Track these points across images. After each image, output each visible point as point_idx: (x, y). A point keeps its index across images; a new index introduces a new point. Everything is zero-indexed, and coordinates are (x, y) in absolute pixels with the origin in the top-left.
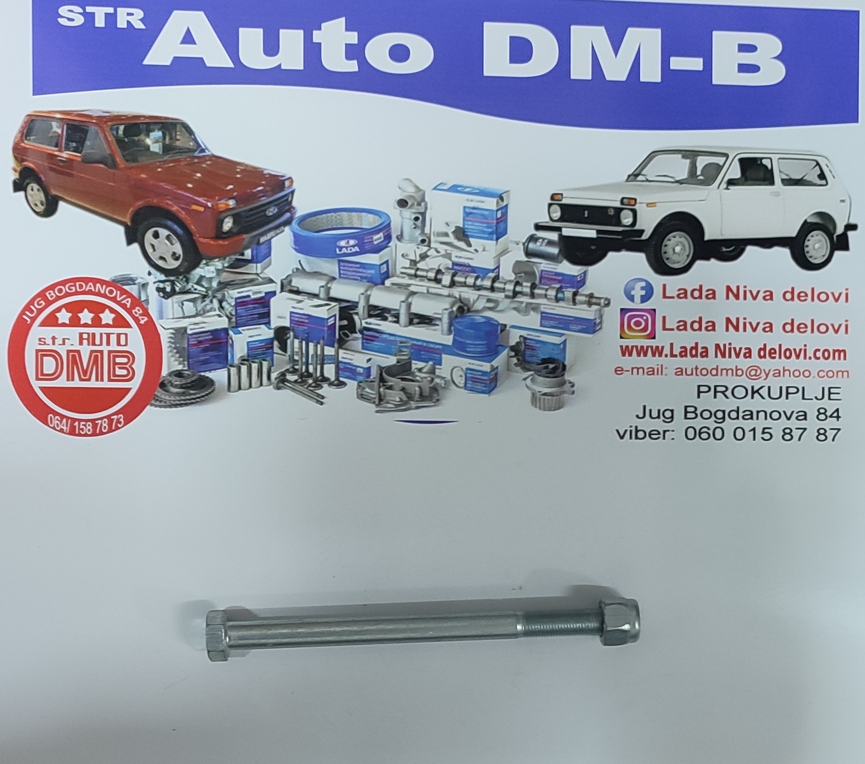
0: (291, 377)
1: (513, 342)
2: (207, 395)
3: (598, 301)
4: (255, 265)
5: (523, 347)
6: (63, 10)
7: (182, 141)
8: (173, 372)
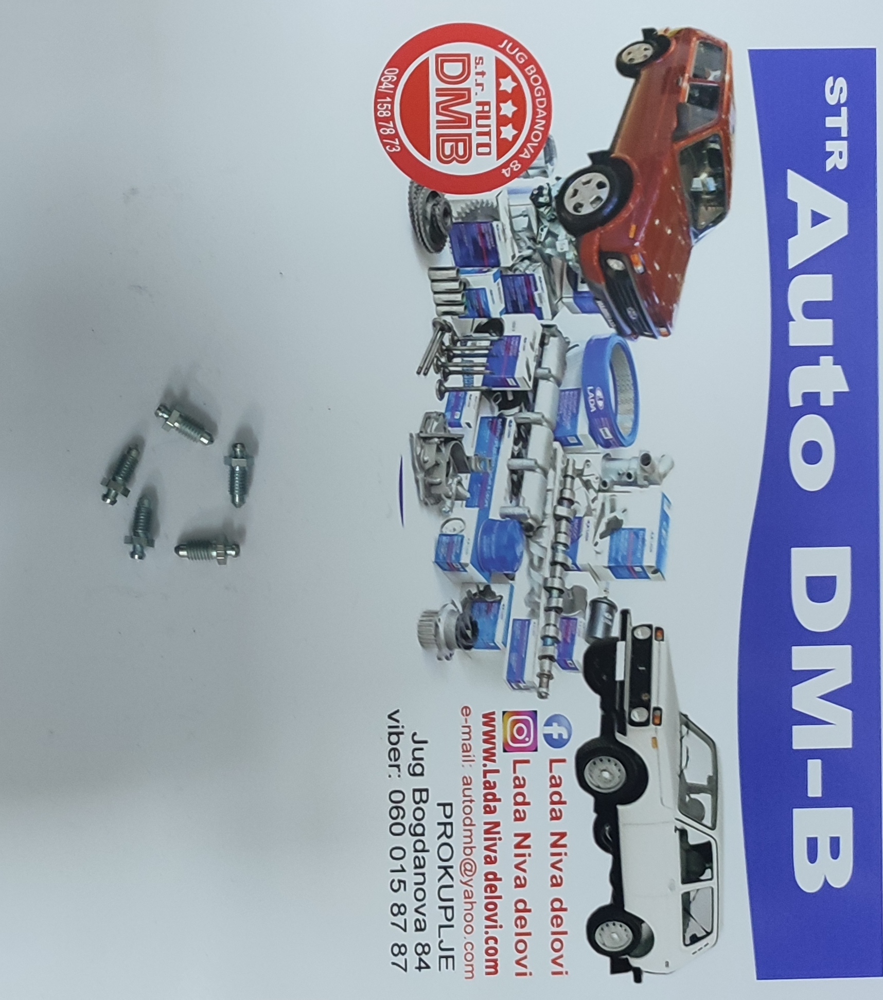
0: (447, 338)
1: (495, 588)
2: (425, 244)
3: (544, 685)
4: (571, 295)
5: (489, 599)
6: (841, 82)
7: (706, 212)
8: (449, 206)
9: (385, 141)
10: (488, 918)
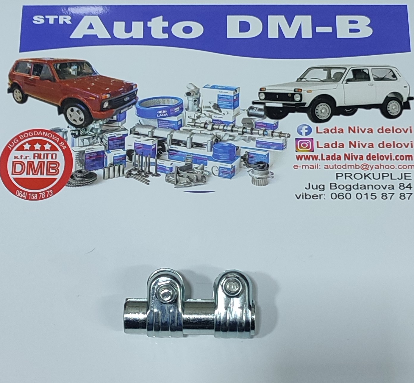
0: (134, 172)
1: (242, 155)
2: (93, 181)
3: (284, 135)
4: (118, 122)
5: (247, 157)
6: (35, 18)
7: (86, 70)
8: (78, 171)
9: (47, 196)
10: (387, 159)
